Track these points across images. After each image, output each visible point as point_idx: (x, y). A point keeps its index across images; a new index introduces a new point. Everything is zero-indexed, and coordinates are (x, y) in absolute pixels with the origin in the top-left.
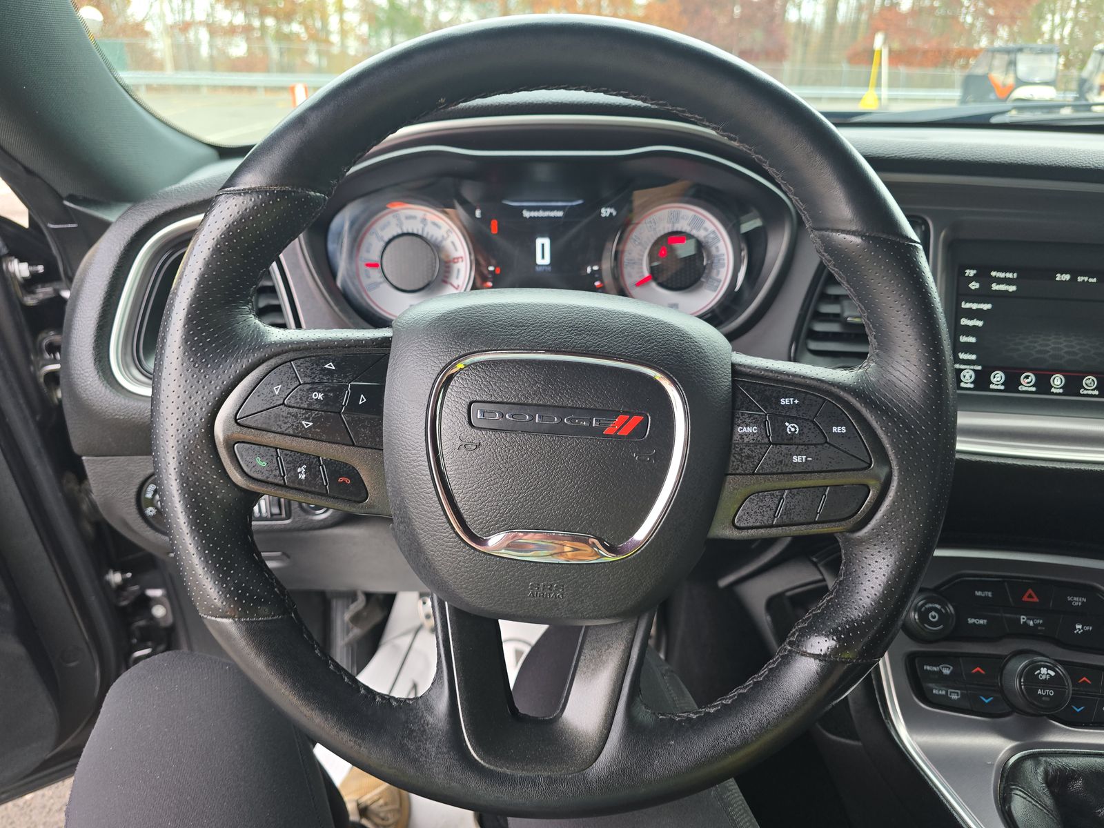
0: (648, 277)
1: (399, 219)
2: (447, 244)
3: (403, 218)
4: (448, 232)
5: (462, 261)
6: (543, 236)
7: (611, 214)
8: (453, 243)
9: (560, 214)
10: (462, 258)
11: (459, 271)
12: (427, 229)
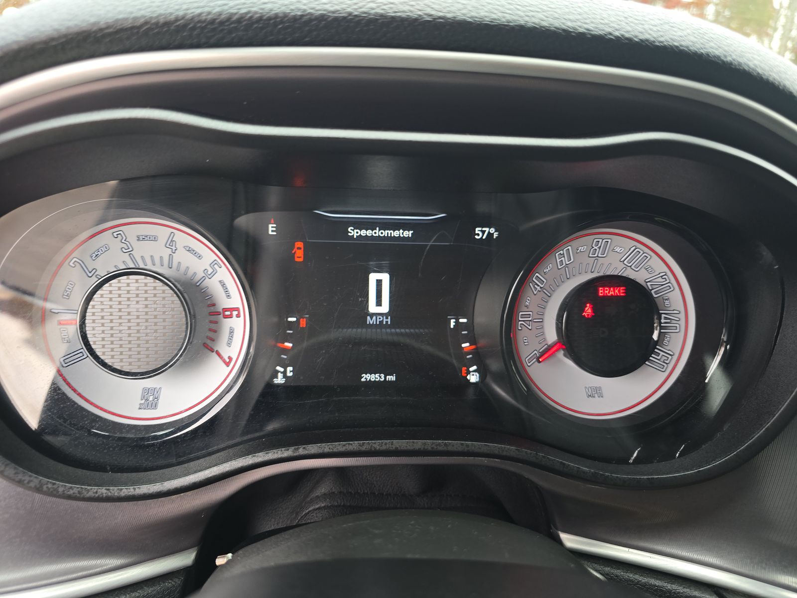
0: (555, 344)
1: (124, 240)
2: (213, 285)
3: (132, 240)
4: (213, 264)
5: (238, 316)
6: (380, 270)
7: (490, 235)
8: (223, 285)
9: (408, 234)
10: (237, 309)
11: (232, 332)
12: (176, 258)
